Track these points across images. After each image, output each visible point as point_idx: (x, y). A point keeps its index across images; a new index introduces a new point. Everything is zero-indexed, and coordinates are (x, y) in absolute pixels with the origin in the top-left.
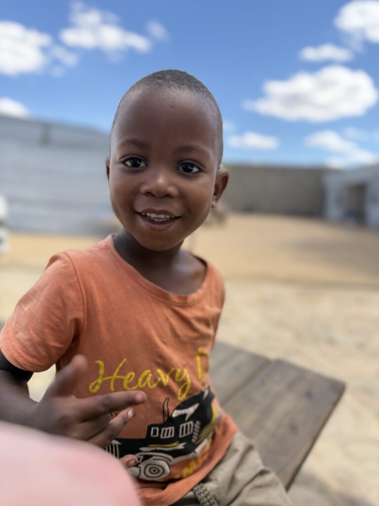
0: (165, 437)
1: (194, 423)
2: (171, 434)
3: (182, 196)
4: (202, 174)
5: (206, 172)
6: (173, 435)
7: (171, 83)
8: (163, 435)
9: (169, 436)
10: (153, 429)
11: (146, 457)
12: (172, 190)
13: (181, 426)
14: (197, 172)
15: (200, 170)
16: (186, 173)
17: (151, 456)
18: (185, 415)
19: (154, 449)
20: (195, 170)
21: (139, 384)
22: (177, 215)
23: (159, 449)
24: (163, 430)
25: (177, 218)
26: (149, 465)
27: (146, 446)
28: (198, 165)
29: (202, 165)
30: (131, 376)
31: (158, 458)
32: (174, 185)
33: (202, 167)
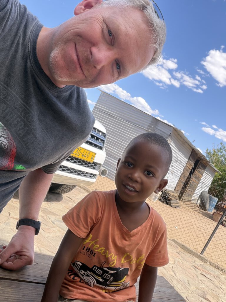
0: (98, 273)
1: (111, 277)
2: (100, 273)
3: (142, 183)
4: (153, 178)
5: (155, 177)
6: (101, 274)
7: (153, 141)
8: (97, 272)
9: (99, 273)
10: (95, 267)
11: (88, 275)
12: (139, 180)
13: (105, 274)
14: (152, 176)
15: (153, 176)
16: (147, 175)
17: (89, 276)
18: (109, 272)
19: (92, 274)
20: (151, 175)
21: (99, 250)
22: (138, 190)
23: (93, 275)
24: (98, 270)
25: (137, 192)
26: (87, 279)
27: (89, 271)
28: (153, 174)
29: (155, 175)
30: (97, 246)
31: (91, 278)
32: (140, 178)
33: (154, 175)
